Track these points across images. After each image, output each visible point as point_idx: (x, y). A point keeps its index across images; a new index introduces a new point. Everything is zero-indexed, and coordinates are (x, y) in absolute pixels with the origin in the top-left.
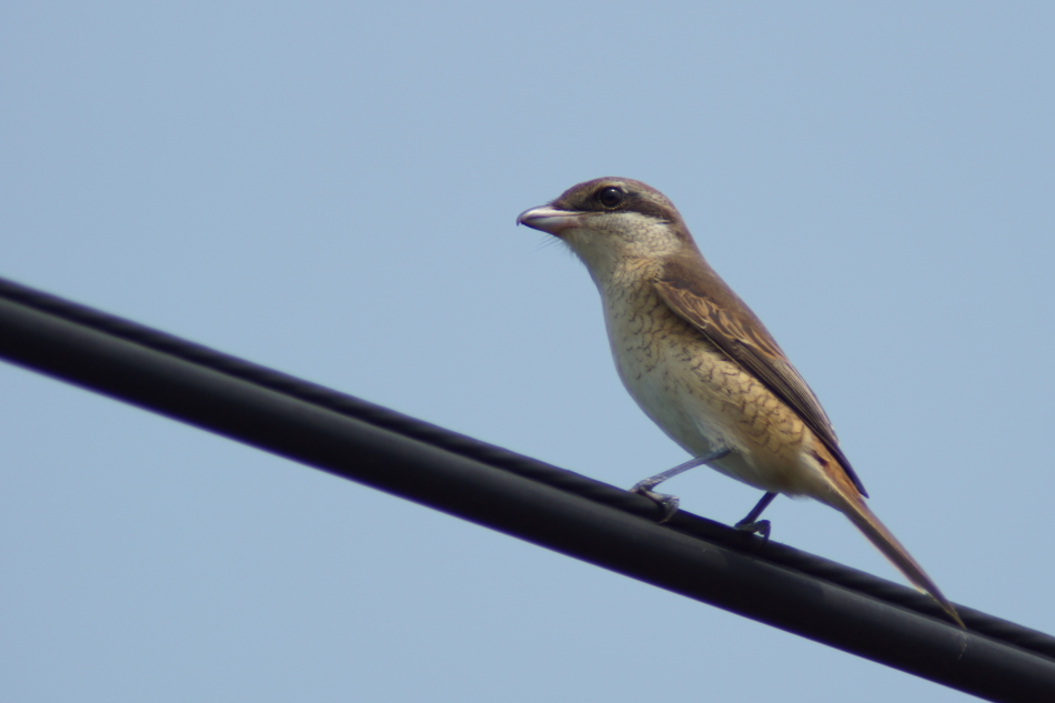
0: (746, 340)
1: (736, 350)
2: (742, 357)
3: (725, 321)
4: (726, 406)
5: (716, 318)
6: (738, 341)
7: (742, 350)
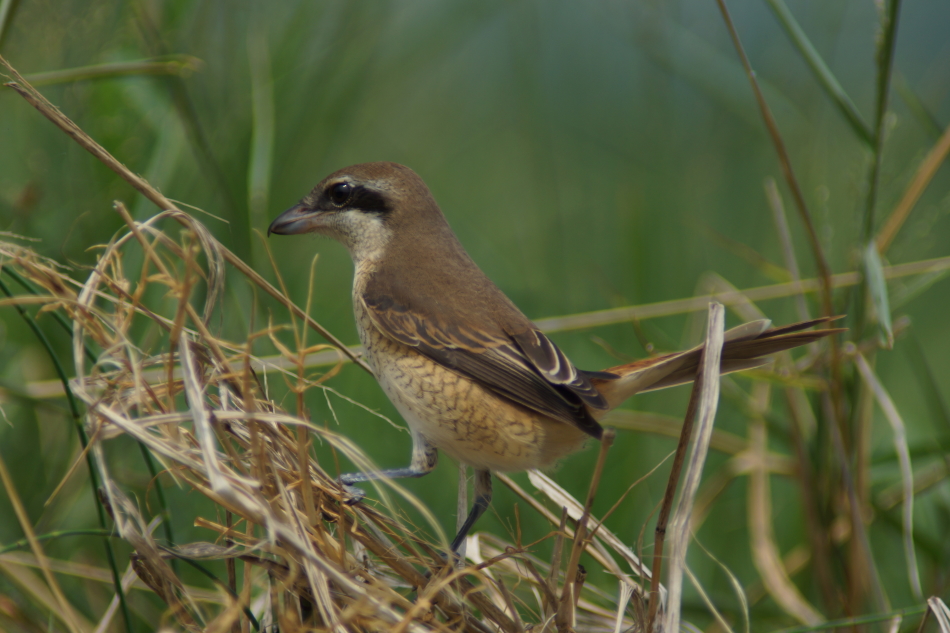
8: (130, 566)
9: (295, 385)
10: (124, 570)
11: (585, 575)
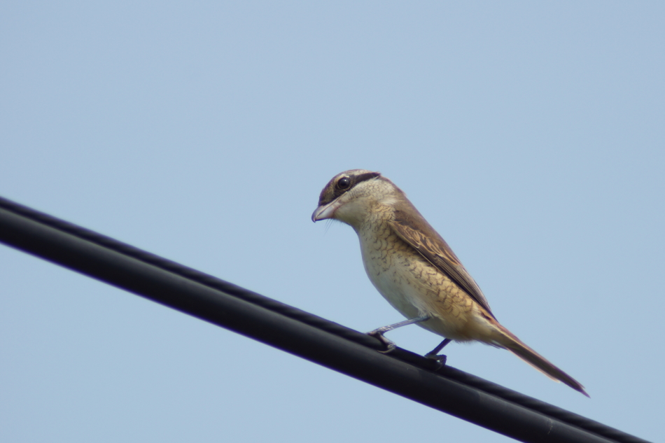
0: (441, 255)
1: (436, 260)
2: (439, 264)
3: (429, 244)
4: (429, 291)
5: (424, 242)
6: (436, 255)
7: (439, 260)
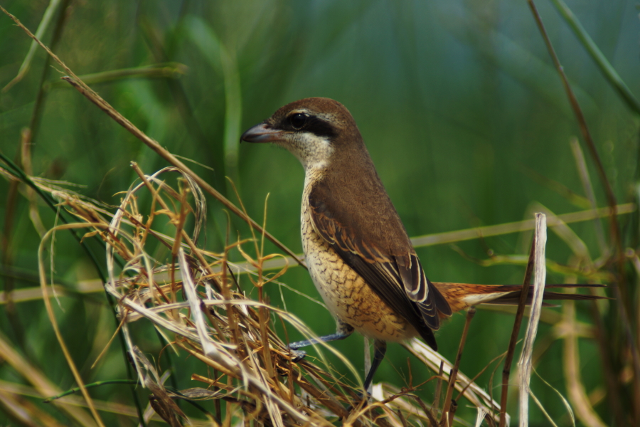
8: (149, 405)
9: (257, 282)
10: (145, 407)
11: (456, 407)
